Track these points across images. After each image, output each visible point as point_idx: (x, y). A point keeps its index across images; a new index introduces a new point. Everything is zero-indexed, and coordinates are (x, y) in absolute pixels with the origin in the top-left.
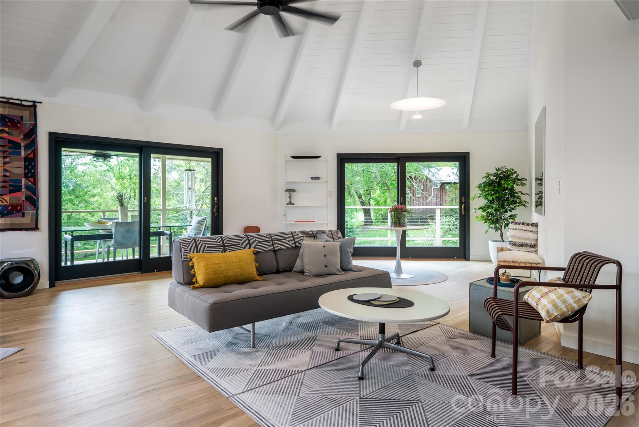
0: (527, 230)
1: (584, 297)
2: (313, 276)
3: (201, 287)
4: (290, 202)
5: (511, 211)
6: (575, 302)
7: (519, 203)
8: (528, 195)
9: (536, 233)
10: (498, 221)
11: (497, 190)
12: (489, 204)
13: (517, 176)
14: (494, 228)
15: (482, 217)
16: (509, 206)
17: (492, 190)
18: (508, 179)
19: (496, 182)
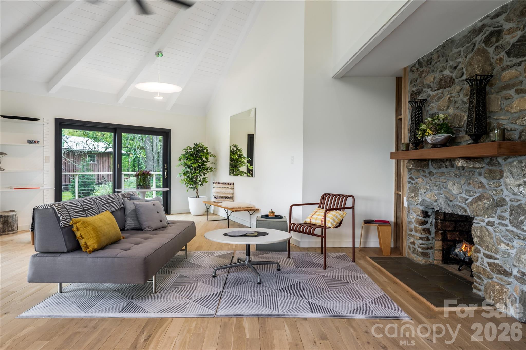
1: (343, 214)
2: (153, 230)
5: (205, 175)
6: (340, 217)
7: (209, 169)
8: (214, 163)
9: (233, 189)
10: (195, 183)
11: (197, 160)
12: (189, 170)
13: (207, 150)
14: (192, 188)
15: (186, 180)
16: (203, 172)
17: (194, 160)
18: (203, 152)
19: (194, 154)
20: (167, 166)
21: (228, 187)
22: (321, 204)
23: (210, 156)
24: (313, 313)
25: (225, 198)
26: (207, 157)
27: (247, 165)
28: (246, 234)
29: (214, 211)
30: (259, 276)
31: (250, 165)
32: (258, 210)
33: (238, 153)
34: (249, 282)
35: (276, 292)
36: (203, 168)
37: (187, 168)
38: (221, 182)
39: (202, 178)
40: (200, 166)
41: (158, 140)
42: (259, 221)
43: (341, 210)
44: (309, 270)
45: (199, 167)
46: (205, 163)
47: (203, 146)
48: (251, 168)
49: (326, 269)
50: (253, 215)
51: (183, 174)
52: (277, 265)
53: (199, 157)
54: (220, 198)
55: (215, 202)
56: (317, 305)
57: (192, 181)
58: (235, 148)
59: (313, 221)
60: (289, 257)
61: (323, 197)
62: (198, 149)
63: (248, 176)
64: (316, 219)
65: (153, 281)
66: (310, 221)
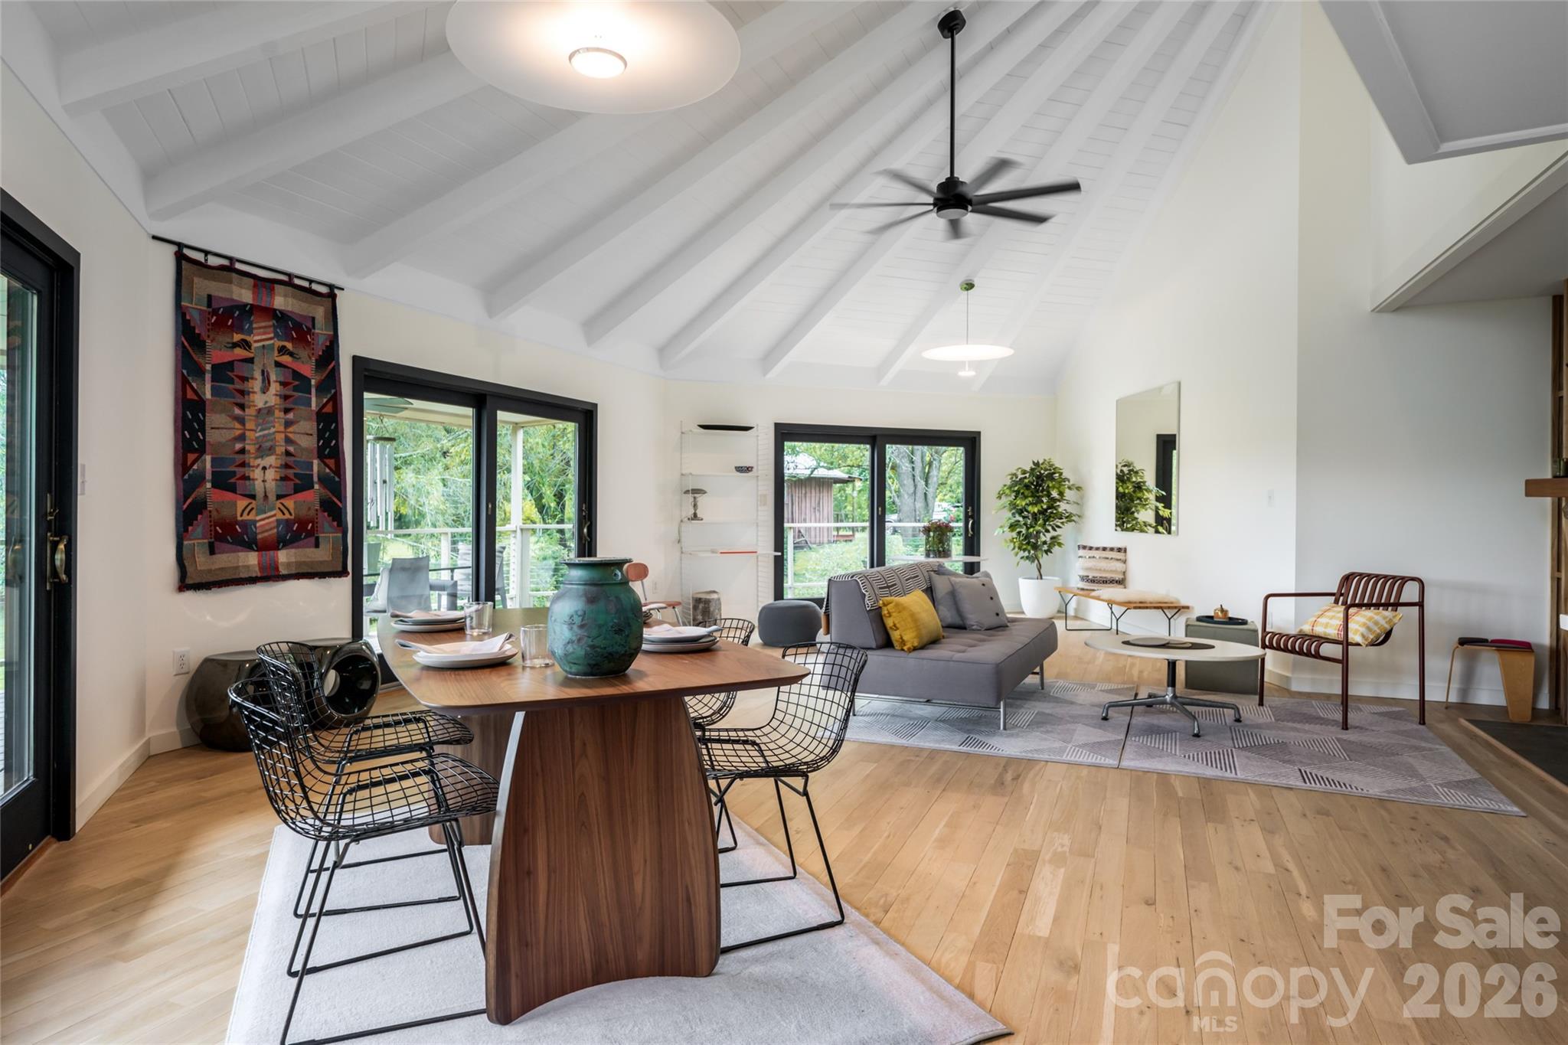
0: (1112, 559)
1: (1394, 617)
2: (986, 630)
3: (915, 649)
4: (695, 515)
5: (1056, 531)
6: (1386, 622)
7: (1066, 517)
8: (1078, 504)
9: (1125, 562)
10: (1035, 547)
11: (1038, 497)
12: (1021, 519)
13: (1061, 474)
14: (1027, 558)
15: (1015, 540)
16: (1051, 523)
17: (1031, 496)
18: (1053, 479)
19: (1032, 484)
20: (973, 510)
21: (1114, 557)
22: (1338, 596)
23: (1069, 488)
24: (1305, 782)
25: (1105, 581)
26: (1061, 489)
27: (1157, 508)
28: (1168, 643)
29: (1076, 610)
30: (1196, 723)
31: (1164, 507)
32: (1188, 608)
33: (1134, 479)
34: (1175, 732)
35: (1231, 750)
36: (1052, 515)
37: (1017, 515)
38: (1095, 545)
39: (1049, 536)
40: (1046, 510)
41: (953, 458)
42: (1192, 628)
43: (1390, 608)
44: (1307, 727)
45: (1043, 512)
46: (1056, 503)
47: (1053, 465)
48: (1165, 513)
49: (1347, 729)
50: (1175, 620)
51: (1009, 528)
52: (1233, 711)
53: (1042, 492)
54: (1093, 581)
55: (1083, 589)
56: (1316, 775)
57: (1028, 543)
58: (1126, 470)
59: (1319, 630)
60: (1261, 704)
61: (1347, 579)
62: (1040, 473)
63: (1157, 532)
64: (1326, 625)
65: (1002, 710)
66: (1312, 630)
